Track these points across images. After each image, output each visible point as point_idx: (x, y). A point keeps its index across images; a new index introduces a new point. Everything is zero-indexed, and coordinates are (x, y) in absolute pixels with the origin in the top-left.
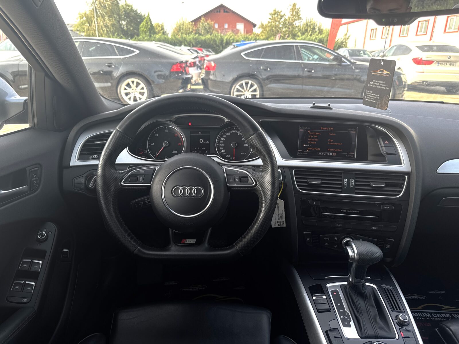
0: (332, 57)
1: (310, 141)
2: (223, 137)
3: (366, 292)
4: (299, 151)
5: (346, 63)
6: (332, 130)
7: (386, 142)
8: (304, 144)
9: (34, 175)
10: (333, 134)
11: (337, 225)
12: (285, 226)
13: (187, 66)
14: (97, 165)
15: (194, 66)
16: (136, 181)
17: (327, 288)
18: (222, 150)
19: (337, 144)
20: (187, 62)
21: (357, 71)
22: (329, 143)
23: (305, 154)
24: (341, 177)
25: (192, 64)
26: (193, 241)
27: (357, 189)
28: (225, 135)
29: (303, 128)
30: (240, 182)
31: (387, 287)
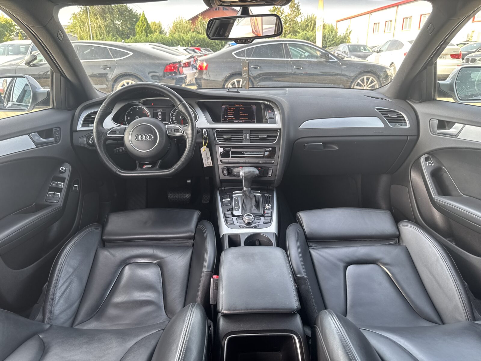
0: (320, 54)
2: (175, 113)
3: (251, 195)
4: (222, 121)
5: (334, 59)
6: (242, 106)
7: (270, 111)
8: (225, 116)
9: (57, 133)
10: (242, 109)
11: (240, 162)
12: (212, 165)
13: (180, 66)
14: (92, 130)
16: (115, 133)
17: (232, 197)
18: (174, 121)
19: (245, 115)
20: (180, 62)
21: (344, 67)
22: (240, 115)
23: (226, 122)
24: (242, 133)
25: (187, 64)
26: (150, 166)
27: (251, 140)
28: (176, 111)
29: (225, 105)
30: (175, 132)
31: (268, 195)
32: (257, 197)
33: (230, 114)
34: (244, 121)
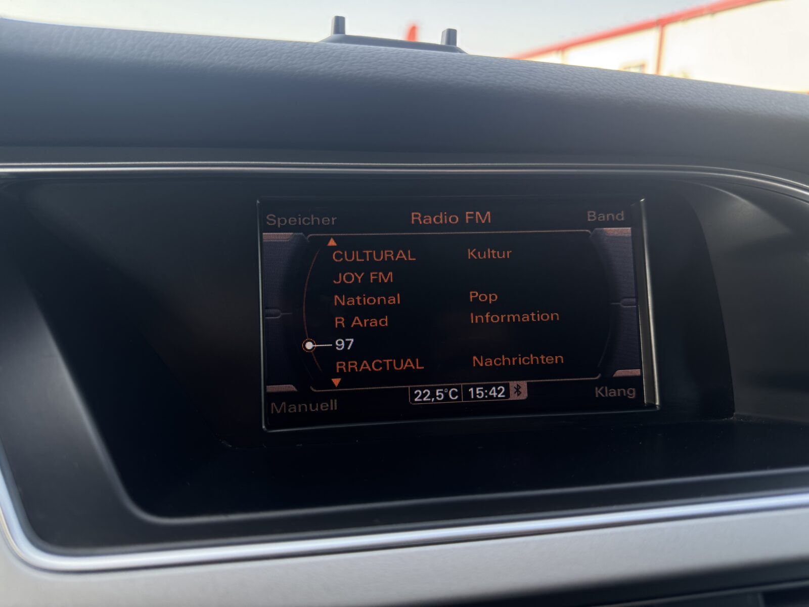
1: (349, 313)
4: (270, 397)
6: (486, 226)
8: (304, 340)
19: (526, 318)
22: (474, 319)
23: (323, 406)
29: (291, 221)
34: (524, 385)
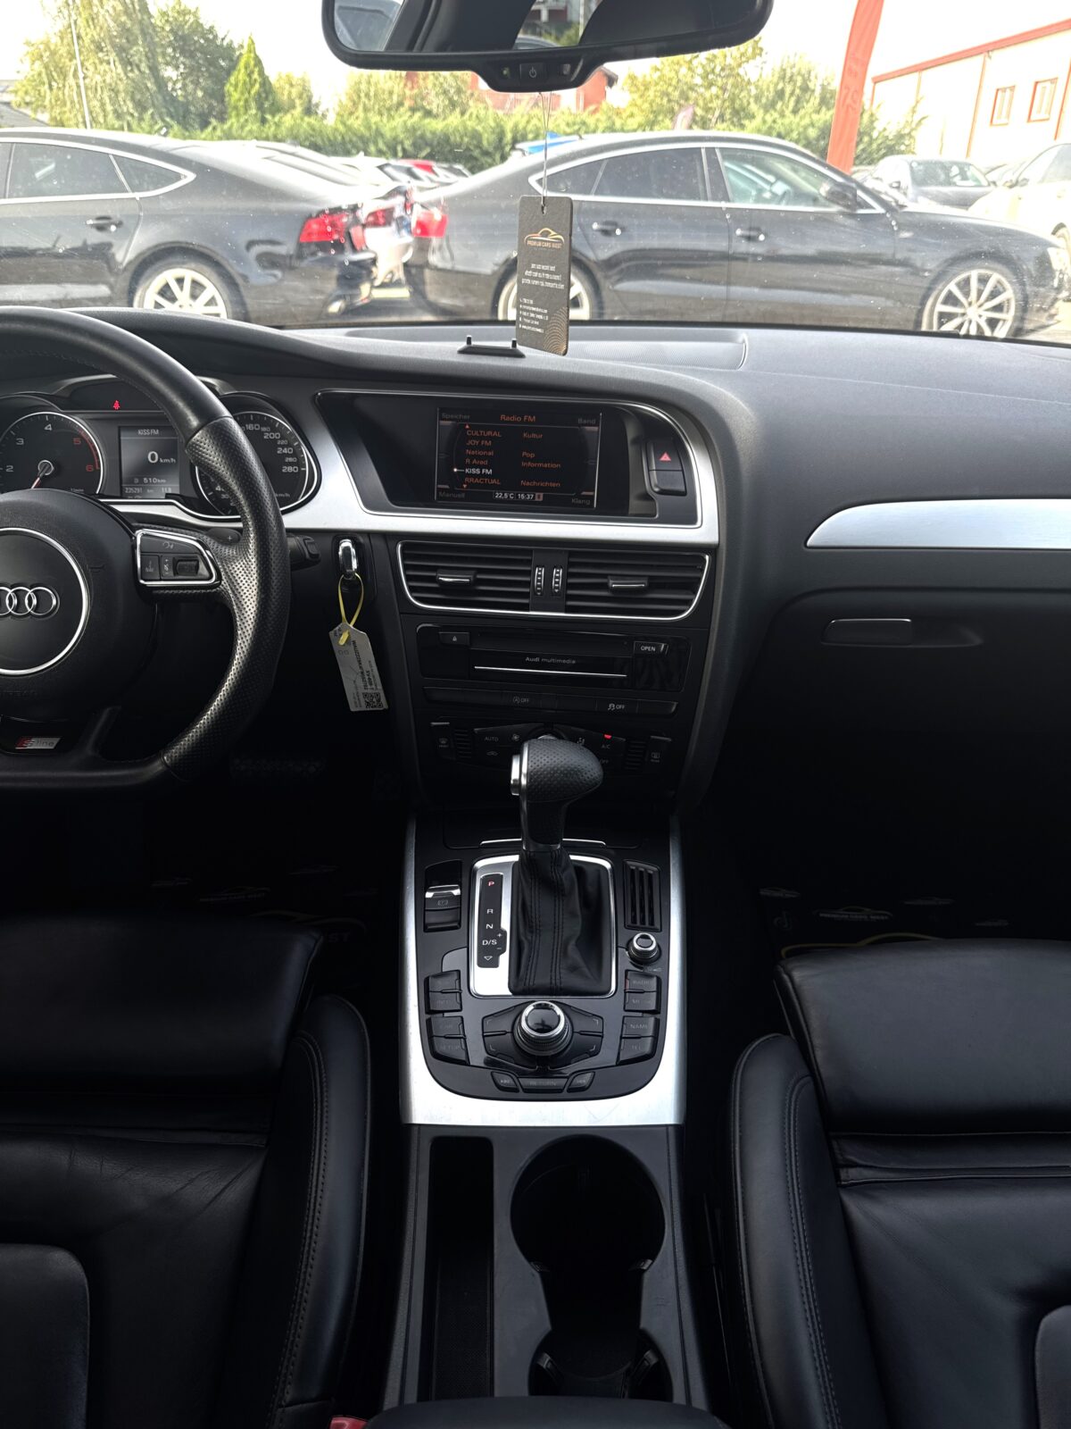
0: (825, 189)
1: (472, 457)
3: (563, 877)
4: (439, 490)
5: (872, 207)
6: (533, 423)
7: (665, 458)
8: (453, 468)
10: (534, 435)
11: (516, 700)
12: (385, 706)
13: (356, 221)
15: (387, 223)
17: (473, 873)
19: (546, 465)
22: (523, 464)
23: (459, 496)
24: (528, 562)
25: (380, 215)
26: (48, 743)
27: (569, 597)
29: (452, 416)
30: (176, 573)
31: (642, 866)
32: (591, 877)
33: (479, 458)
34: (542, 494)
